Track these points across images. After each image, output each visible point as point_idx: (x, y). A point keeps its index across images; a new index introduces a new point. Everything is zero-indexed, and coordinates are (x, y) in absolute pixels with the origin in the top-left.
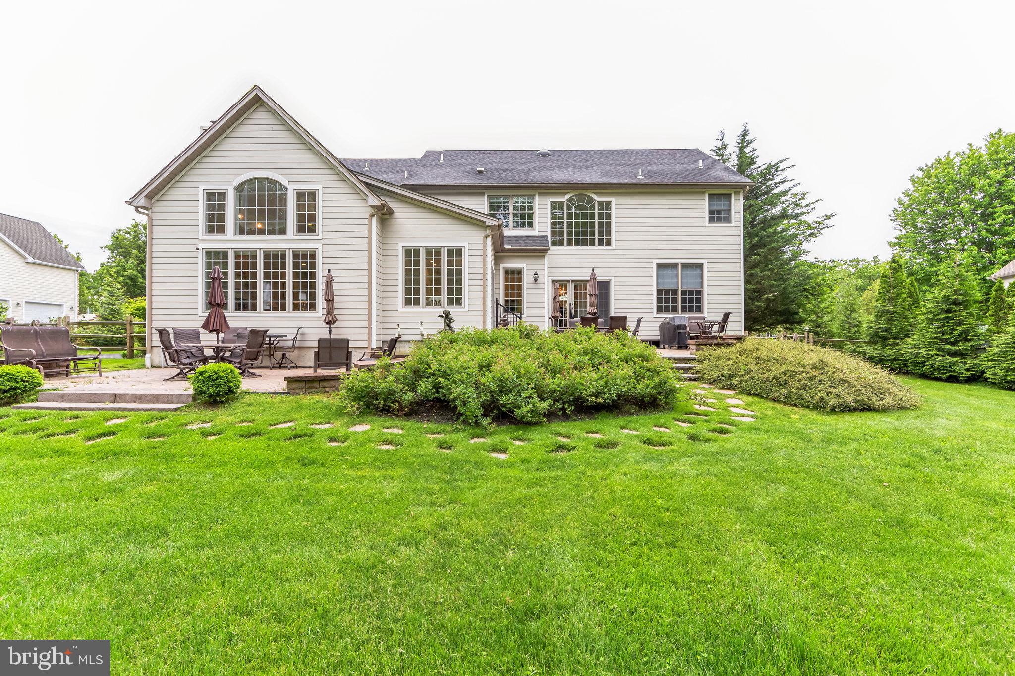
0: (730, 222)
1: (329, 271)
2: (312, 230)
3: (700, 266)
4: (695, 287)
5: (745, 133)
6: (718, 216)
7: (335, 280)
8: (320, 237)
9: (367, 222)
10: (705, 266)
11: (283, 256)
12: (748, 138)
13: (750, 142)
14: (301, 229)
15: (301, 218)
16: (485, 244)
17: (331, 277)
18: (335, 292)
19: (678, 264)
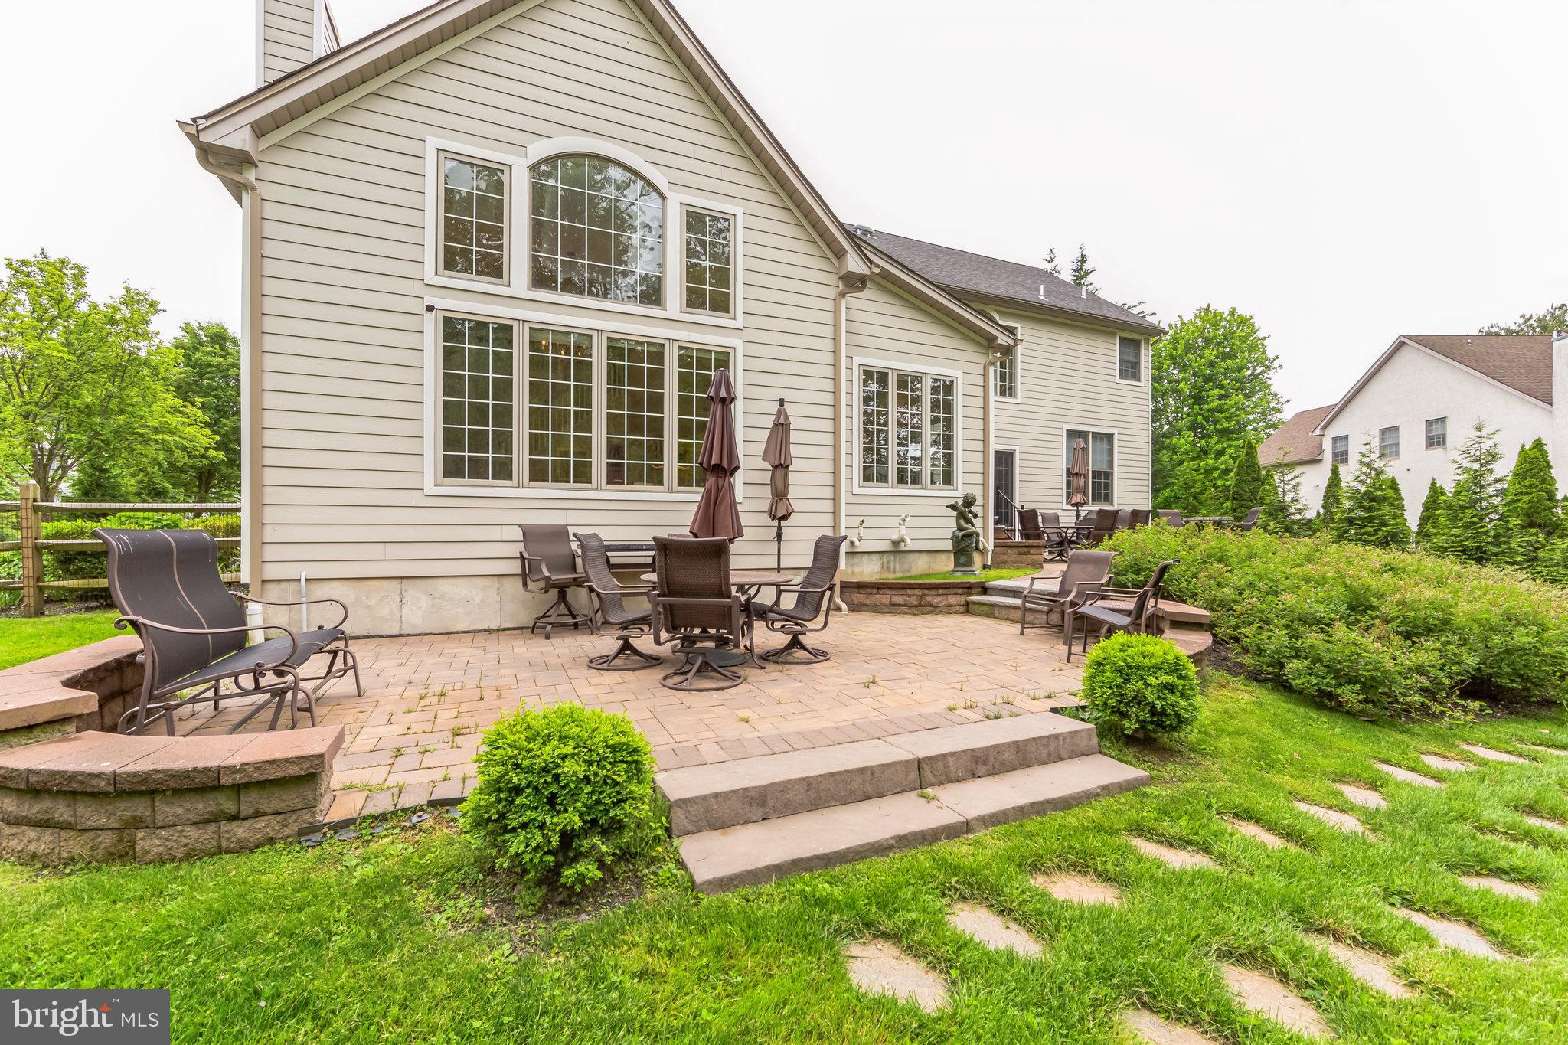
0: (1139, 380)
1: (782, 402)
2: (722, 304)
3: (1109, 437)
4: (1104, 468)
5: (1083, 260)
6: (1130, 370)
7: (794, 424)
8: (739, 323)
9: (829, 305)
10: (1116, 438)
11: (657, 356)
12: (1086, 266)
13: (1087, 273)
14: (695, 299)
15: (693, 274)
16: (985, 376)
17: (786, 417)
18: (794, 450)
19: (1088, 432)
